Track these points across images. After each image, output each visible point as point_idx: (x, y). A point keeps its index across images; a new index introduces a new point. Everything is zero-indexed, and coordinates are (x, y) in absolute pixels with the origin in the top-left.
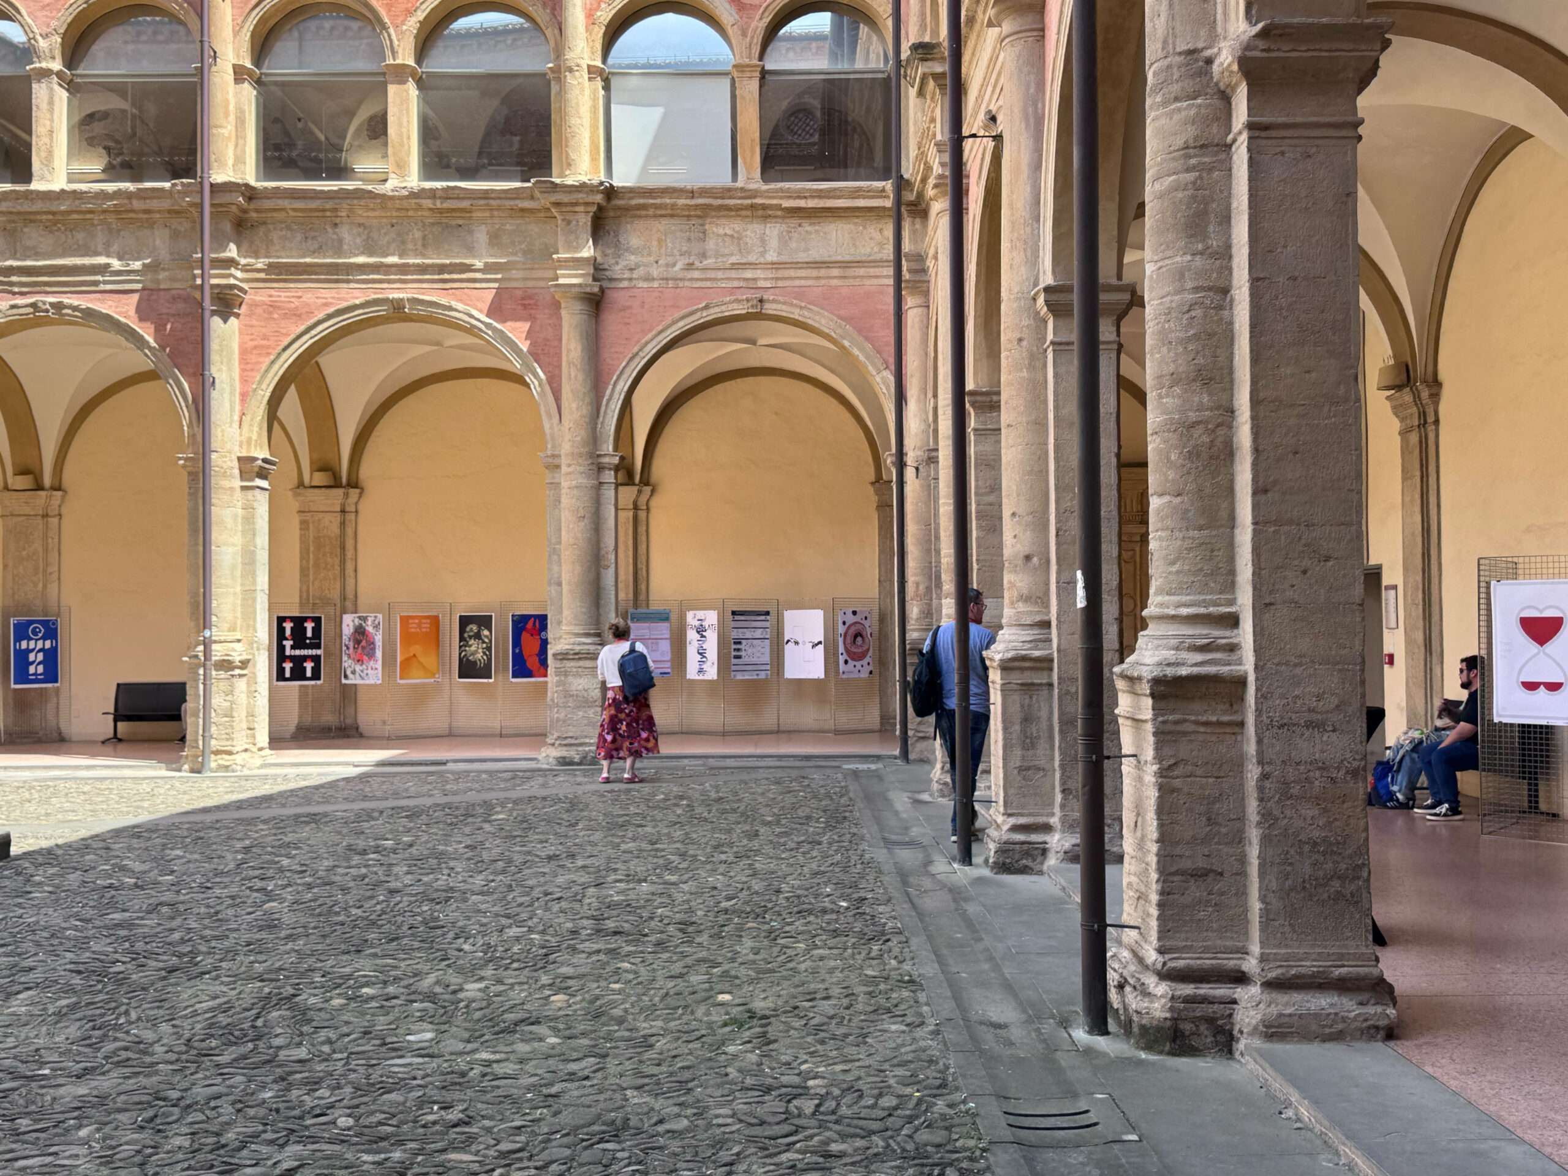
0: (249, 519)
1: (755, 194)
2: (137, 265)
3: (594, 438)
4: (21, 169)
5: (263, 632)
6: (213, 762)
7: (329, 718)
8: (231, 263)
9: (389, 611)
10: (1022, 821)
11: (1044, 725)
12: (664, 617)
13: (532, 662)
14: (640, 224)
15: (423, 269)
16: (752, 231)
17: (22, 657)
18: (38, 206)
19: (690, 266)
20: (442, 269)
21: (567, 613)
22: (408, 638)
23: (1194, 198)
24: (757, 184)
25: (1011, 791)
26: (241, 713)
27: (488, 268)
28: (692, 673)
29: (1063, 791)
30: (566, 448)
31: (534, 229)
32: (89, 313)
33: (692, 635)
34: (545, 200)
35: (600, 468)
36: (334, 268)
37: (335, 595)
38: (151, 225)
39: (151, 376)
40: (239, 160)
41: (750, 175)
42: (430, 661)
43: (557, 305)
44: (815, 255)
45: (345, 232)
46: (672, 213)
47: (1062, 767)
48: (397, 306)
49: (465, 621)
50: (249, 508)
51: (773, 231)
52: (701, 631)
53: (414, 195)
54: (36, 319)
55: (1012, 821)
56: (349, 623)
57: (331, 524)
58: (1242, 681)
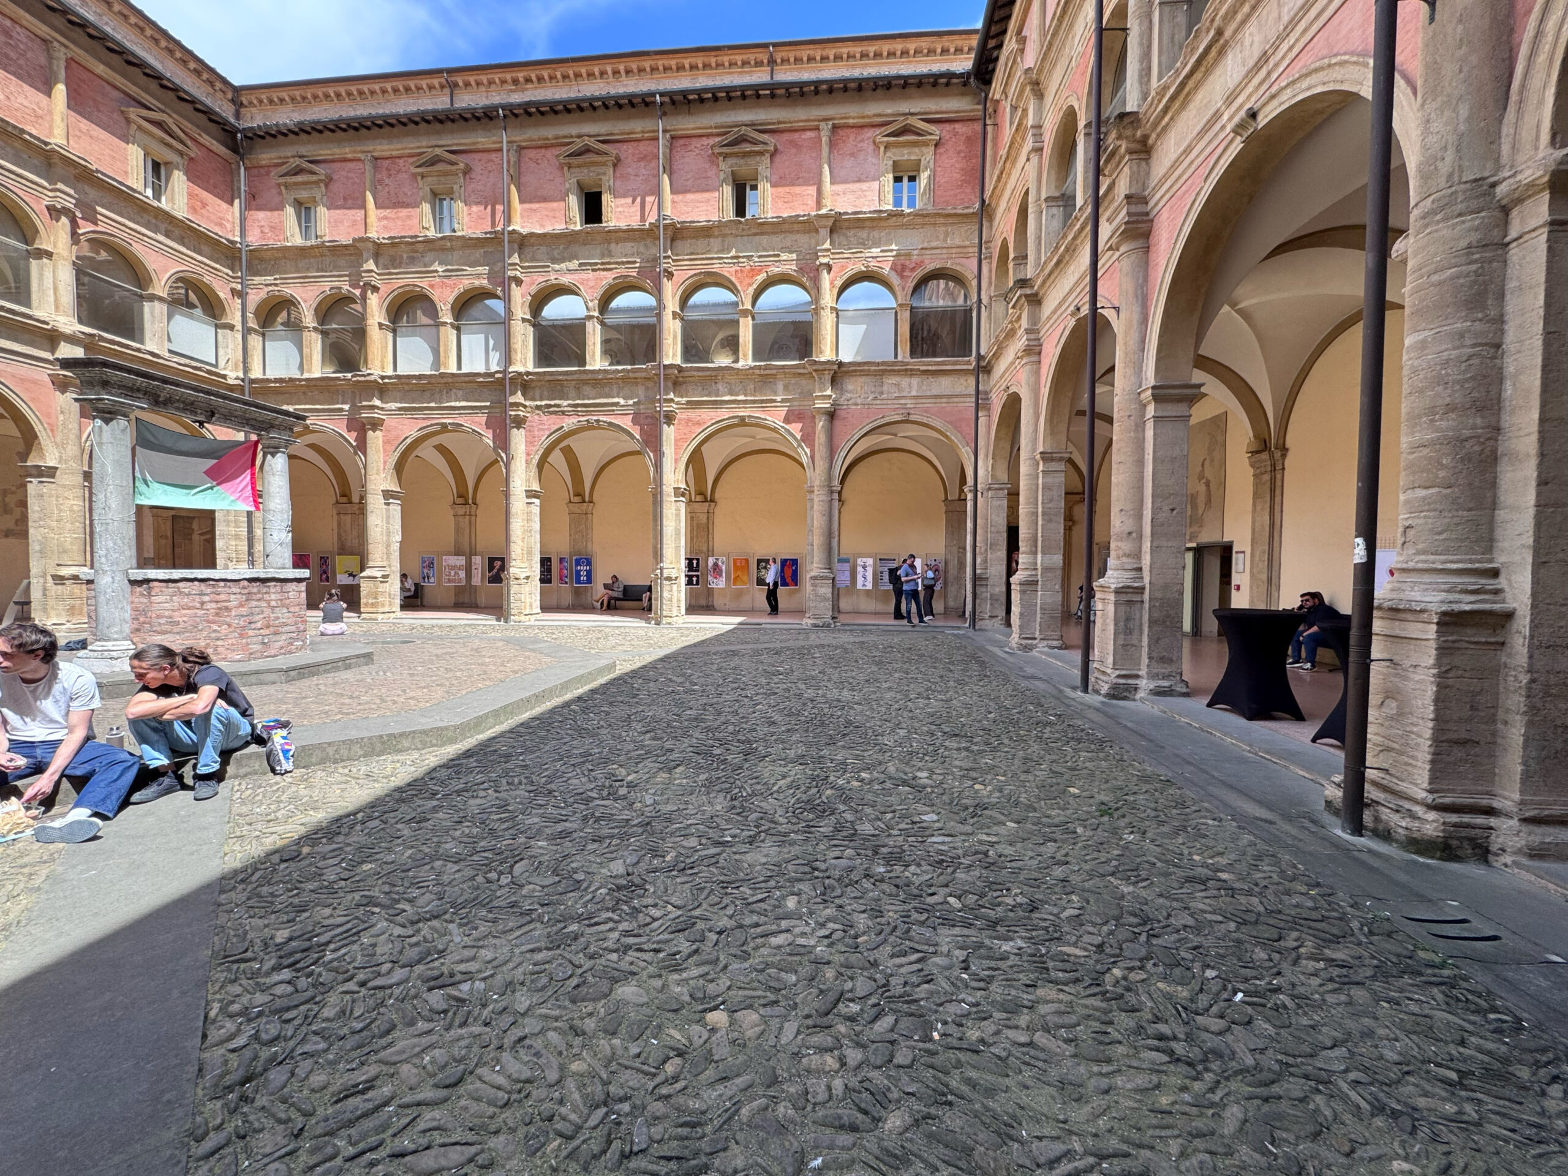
0: (678, 515)
1: (908, 364)
2: (631, 402)
3: (830, 478)
4: (583, 363)
5: (683, 563)
6: (665, 620)
7: (703, 602)
8: (672, 400)
9: (728, 556)
10: (1123, 672)
11: (1137, 623)
12: (847, 561)
13: (789, 580)
14: (853, 379)
15: (754, 402)
16: (905, 381)
17: (578, 572)
18: (589, 376)
19: (875, 398)
20: (762, 401)
21: (816, 559)
22: (736, 568)
23: (1475, 282)
24: (908, 359)
25: (1118, 657)
26: (675, 600)
27: (783, 401)
28: (859, 586)
29: (1151, 658)
30: (817, 483)
31: (804, 382)
32: (610, 424)
33: (860, 569)
34: (810, 369)
35: (832, 492)
36: (715, 402)
37: (705, 549)
38: (637, 384)
39: (638, 453)
40: (674, 355)
41: (904, 354)
42: (745, 578)
43: (814, 417)
44: (934, 392)
45: (720, 386)
46: (867, 373)
47: (1149, 646)
48: (742, 418)
49: (759, 561)
50: (678, 510)
51: (915, 381)
52: (864, 567)
53: (751, 368)
54: (589, 427)
55: (1118, 672)
56: (711, 561)
57: (703, 518)
58: (1509, 616)
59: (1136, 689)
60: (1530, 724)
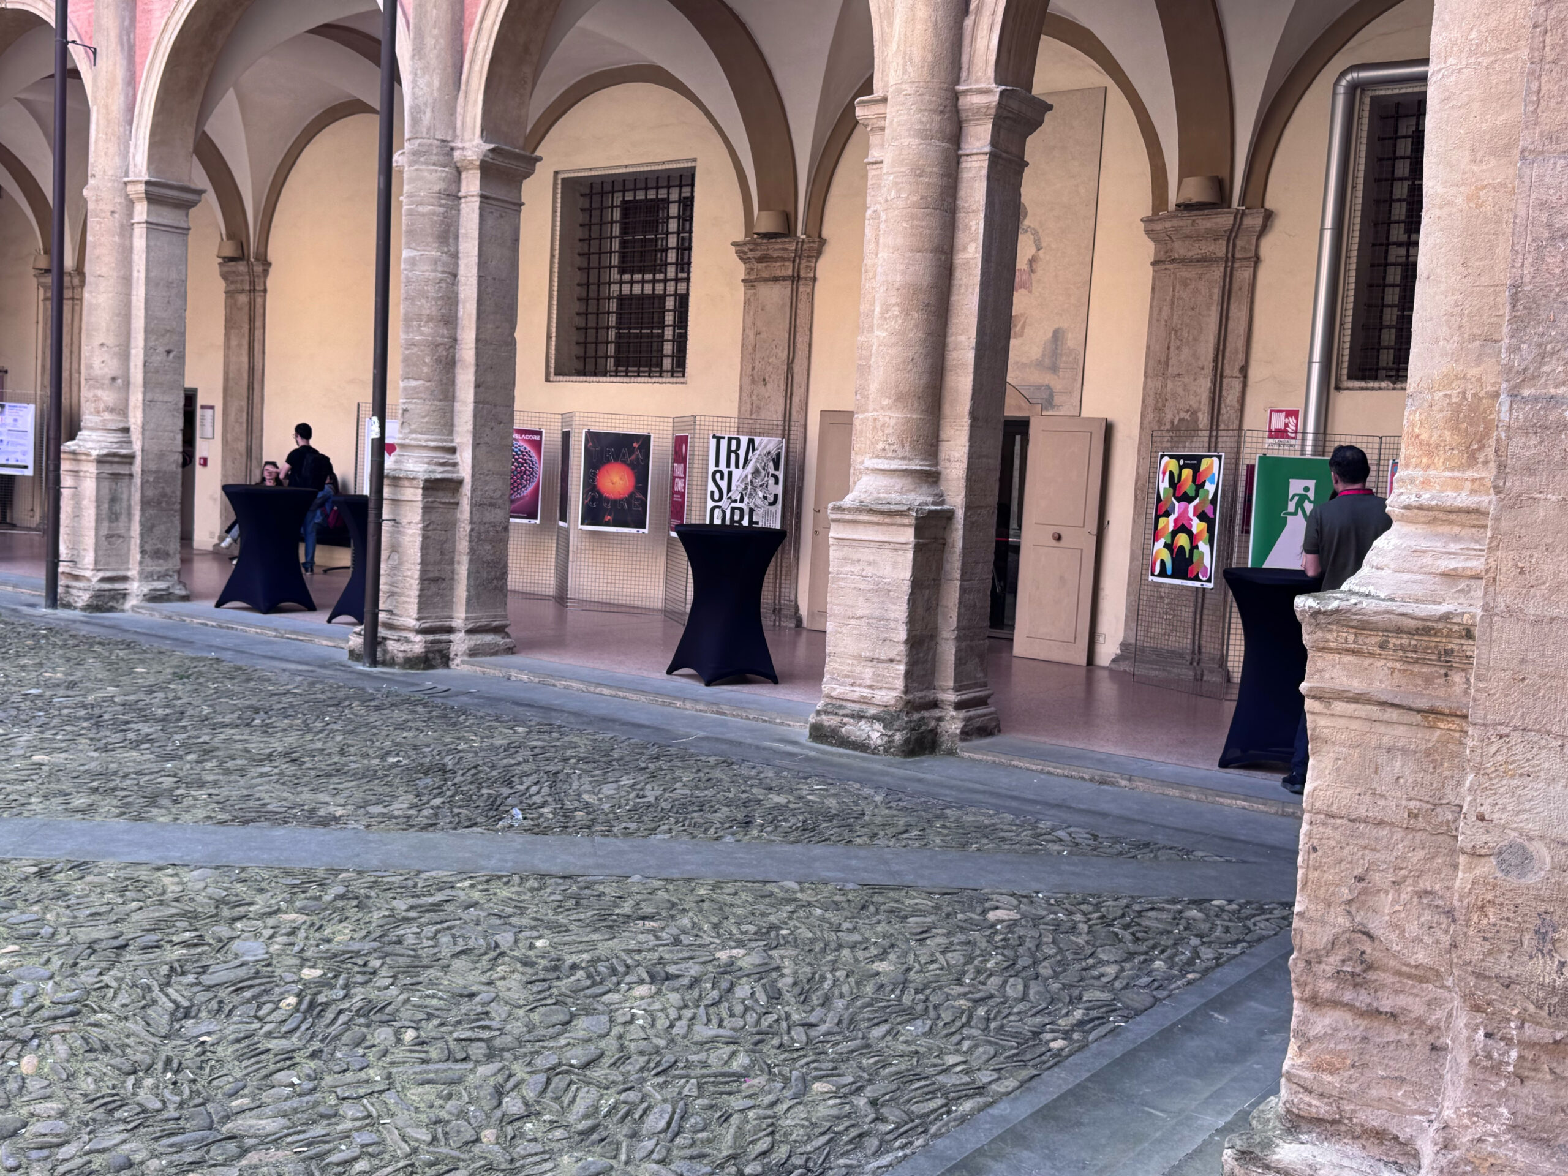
10: (108, 574)
11: (125, 504)
23: (443, 222)
25: (100, 553)
29: (143, 552)
47: (142, 535)
55: (101, 574)
58: (460, 482)
59: (125, 596)
60: (471, 561)
